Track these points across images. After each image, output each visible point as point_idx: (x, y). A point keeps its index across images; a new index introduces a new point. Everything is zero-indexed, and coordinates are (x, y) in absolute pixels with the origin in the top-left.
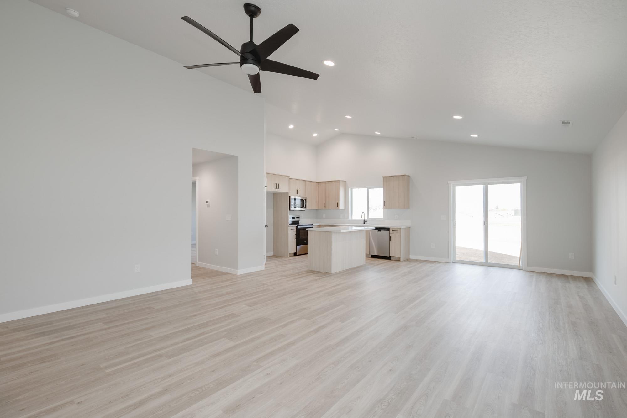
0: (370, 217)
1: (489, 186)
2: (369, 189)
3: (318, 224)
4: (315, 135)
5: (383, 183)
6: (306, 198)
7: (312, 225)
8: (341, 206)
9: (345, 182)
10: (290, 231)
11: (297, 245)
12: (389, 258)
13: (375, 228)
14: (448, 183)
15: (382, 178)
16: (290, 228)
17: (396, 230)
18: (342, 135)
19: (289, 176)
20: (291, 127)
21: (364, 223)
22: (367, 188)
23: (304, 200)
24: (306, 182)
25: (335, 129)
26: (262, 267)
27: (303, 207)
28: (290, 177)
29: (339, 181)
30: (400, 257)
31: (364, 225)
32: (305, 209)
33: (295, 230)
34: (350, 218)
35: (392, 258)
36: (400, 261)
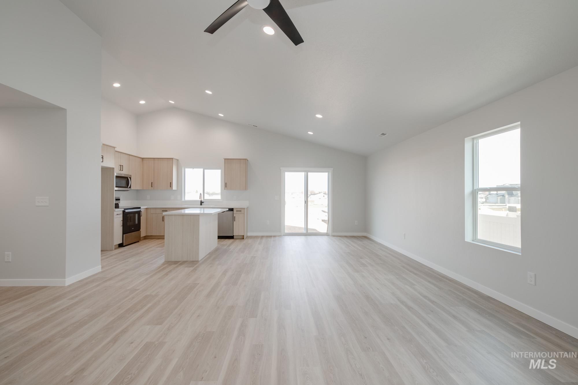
0: (205, 198)
1: (309, 173)
2: (205, 170)
3: (146, 207)
4: (142, 102)
5: (225, 165)
6: (131, 175)
7: (140, 208)
8: (174, 187)
9: (178, 160)
10: (115, 216)
11: (123, 234)
12: (232, 237)
13: (228, 209)
14: (281, 169)
15: (224, 160)
16: (115, 213)
17: (239, 210)
18: (173, 109)
19: (115, 147)
20: (117, 85)
21: (201, 205)
22: (202, 169)
23: (129, 178)
24: (131, 157)
25: (170, 101)
26: (98, 269)
27: (128, 186)
28: (116, 149)
29: (172, 159)
30: (243, 236)
31: (201, 206)
32: (129, 189)
33: (121, 215)
34: (183, 200)
35: (235, 237)
36: (243, 239)
